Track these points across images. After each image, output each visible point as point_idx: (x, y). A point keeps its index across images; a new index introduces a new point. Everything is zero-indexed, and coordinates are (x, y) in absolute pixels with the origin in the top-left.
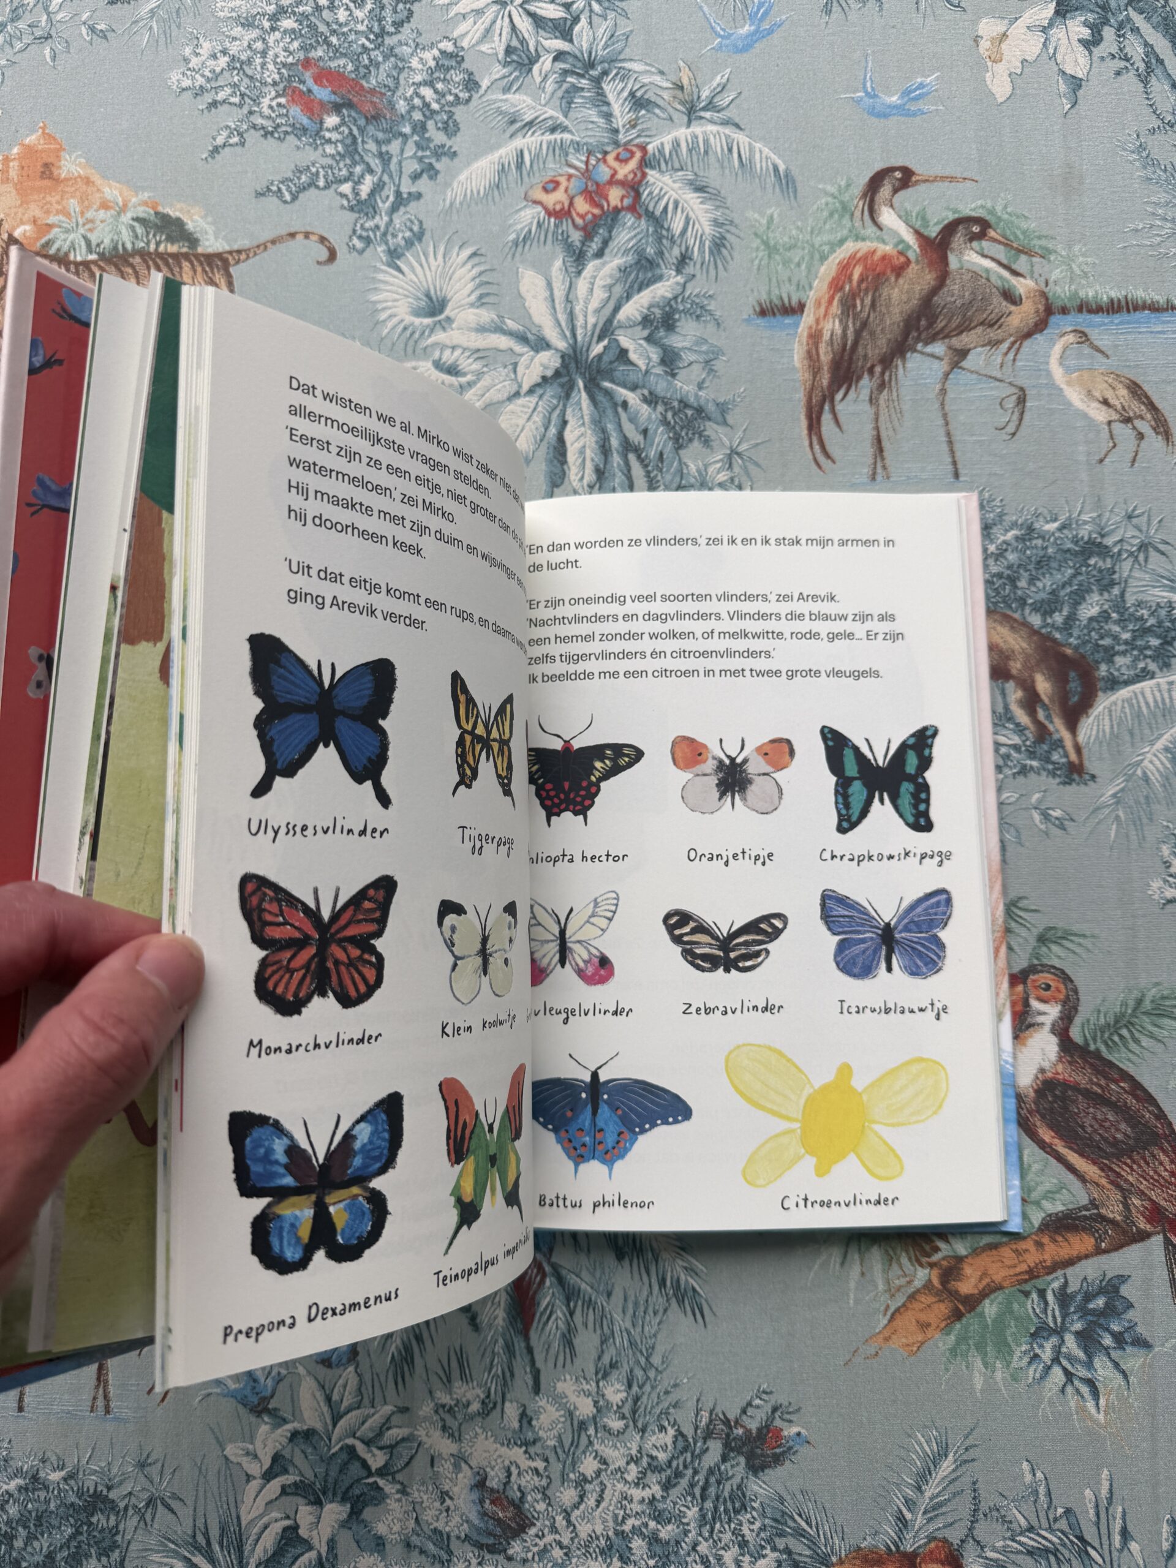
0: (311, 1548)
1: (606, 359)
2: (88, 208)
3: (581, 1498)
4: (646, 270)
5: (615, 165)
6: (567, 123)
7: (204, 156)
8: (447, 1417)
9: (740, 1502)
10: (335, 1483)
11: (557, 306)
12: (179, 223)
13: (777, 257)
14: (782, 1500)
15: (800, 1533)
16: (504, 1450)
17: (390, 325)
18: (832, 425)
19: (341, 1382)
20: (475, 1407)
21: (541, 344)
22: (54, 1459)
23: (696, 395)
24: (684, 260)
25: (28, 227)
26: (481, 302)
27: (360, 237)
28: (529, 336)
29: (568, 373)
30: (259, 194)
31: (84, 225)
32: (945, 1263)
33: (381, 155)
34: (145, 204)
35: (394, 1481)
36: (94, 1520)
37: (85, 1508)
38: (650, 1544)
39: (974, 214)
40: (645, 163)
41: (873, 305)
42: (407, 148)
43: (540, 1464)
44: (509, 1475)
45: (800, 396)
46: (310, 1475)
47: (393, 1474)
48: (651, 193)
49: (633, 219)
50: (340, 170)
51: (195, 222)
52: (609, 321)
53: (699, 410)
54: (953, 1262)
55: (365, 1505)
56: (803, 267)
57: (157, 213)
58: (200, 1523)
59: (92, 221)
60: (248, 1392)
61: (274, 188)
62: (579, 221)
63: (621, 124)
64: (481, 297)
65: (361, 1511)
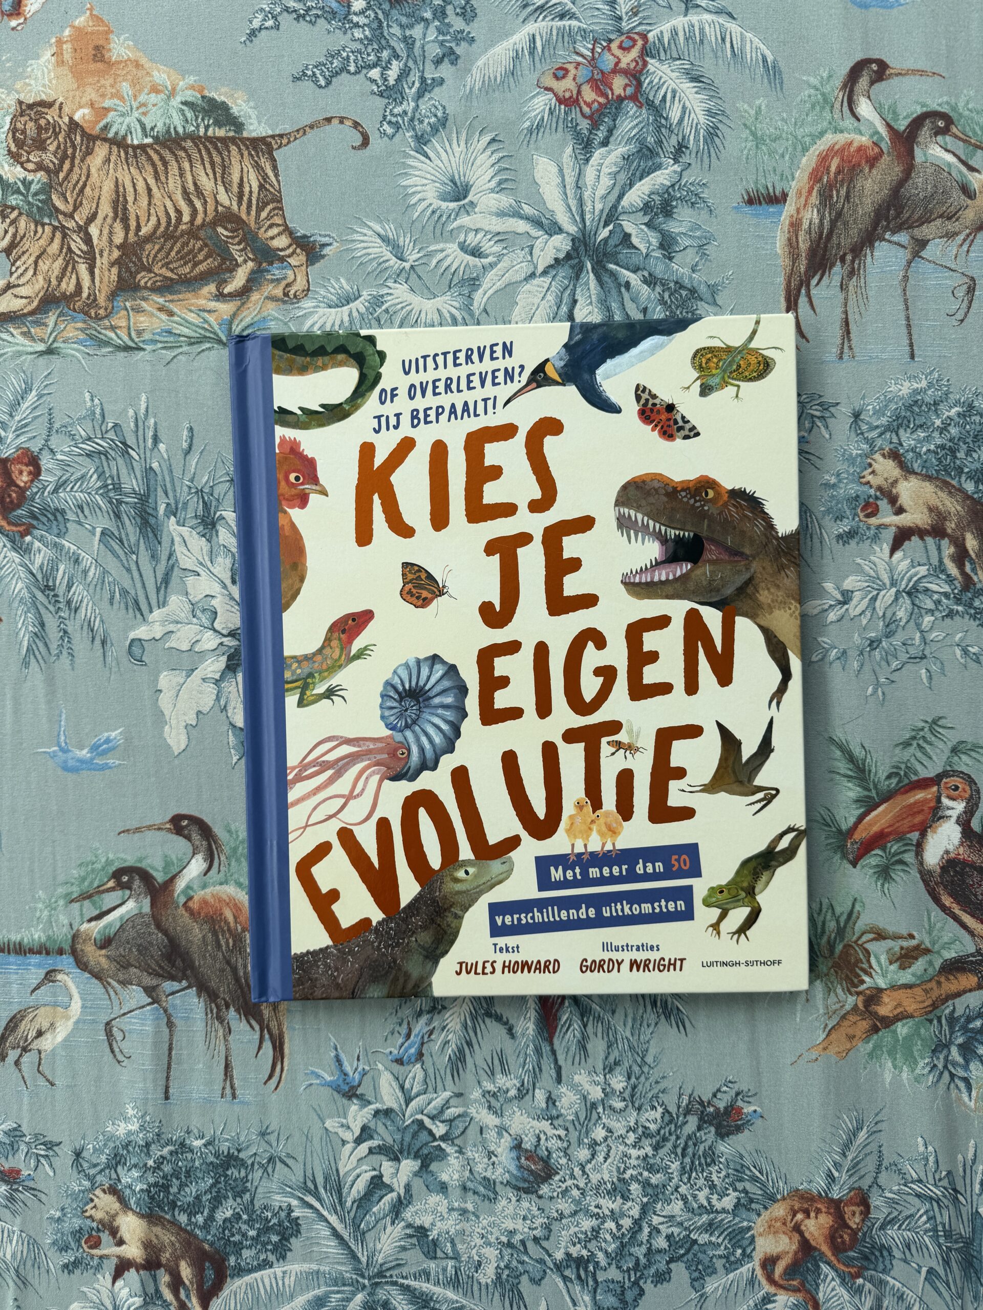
0: (392, 1190)
1: (611, 242)
2: (140, 91)
3: (593, 1156)
4: (647, 158)
5: (618, 52)
6: (574, 10)
7: (243, 39)
8: (492, 1100)
9: (711, 1158)
10: (409, 1146)
11: (568, 192)
12: (224, 107)
13: (764, 147)
14: (742, 1157)
15: (754, 1179)
16: (535, 1123)
17: (420, 208)
18: (808, 306)
19: (411, 1075)
20: (513, 1092)
21: (554, 229)
22: (195, 1131)
23: (691, 277)
24: (681, 149)
25: (86, 111)
26: (500, 188)
27: (390, 123)
28: (544, 220)
29: (578, 257)
30: (296, 79)
31: (138, 108)
32: (868, 992)
33: (405, 39)
34: (192, 87)
35: (453, 1144)
36: (229, 1173)
37: (221, 1165)
38: (644, 1187)
39: (940, 109)
40: (646, 52)
41: (848, 197)
42: (429, 32)
43: (562, 1133)
44: (539, 1139)
45: (781, 280)
46: (390, 1141)
47: (452, 1140)
48: (651, 82)
49: (635, 108)
50: (369, 55)
51: (240, 106)
52: (615, 207)
53: (693, 291)
54: (874, 992)
55: (432, 1160)
56: (787, 158)
57: (203, 97)
58: (309, 1174)
59: (144, 105)
60: (340, 1082)
61: (309, 73)
62: (586, 110)
63: (624, 11)
64: (500, 183)
65: (429, 1165)
